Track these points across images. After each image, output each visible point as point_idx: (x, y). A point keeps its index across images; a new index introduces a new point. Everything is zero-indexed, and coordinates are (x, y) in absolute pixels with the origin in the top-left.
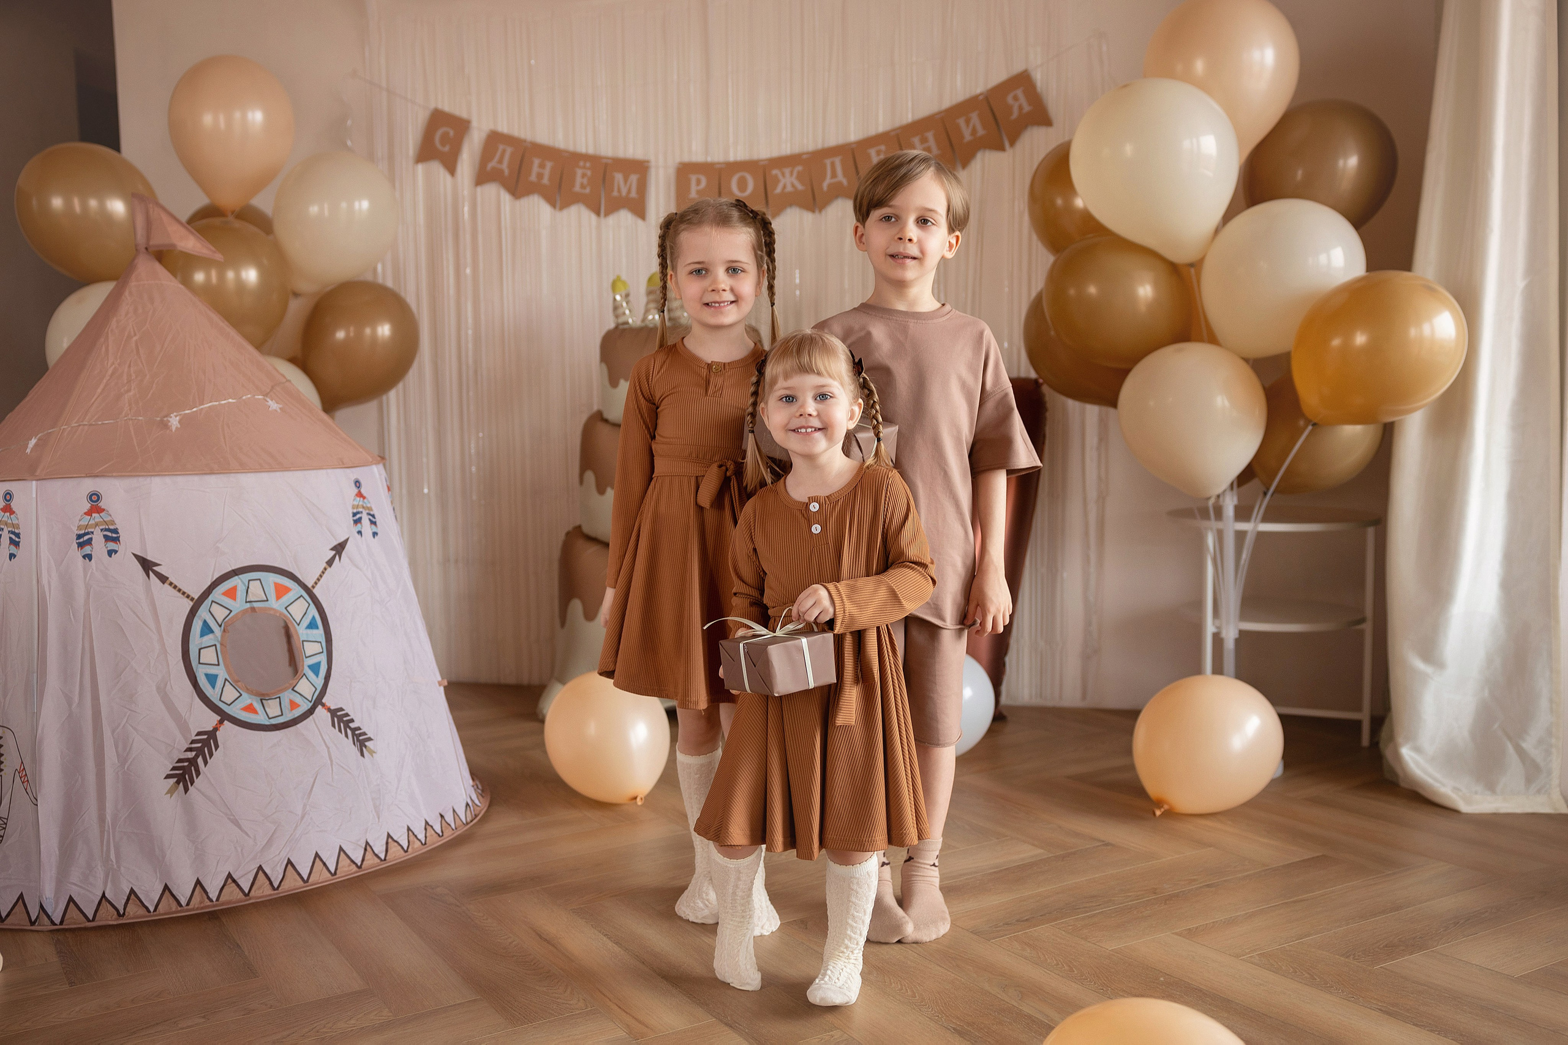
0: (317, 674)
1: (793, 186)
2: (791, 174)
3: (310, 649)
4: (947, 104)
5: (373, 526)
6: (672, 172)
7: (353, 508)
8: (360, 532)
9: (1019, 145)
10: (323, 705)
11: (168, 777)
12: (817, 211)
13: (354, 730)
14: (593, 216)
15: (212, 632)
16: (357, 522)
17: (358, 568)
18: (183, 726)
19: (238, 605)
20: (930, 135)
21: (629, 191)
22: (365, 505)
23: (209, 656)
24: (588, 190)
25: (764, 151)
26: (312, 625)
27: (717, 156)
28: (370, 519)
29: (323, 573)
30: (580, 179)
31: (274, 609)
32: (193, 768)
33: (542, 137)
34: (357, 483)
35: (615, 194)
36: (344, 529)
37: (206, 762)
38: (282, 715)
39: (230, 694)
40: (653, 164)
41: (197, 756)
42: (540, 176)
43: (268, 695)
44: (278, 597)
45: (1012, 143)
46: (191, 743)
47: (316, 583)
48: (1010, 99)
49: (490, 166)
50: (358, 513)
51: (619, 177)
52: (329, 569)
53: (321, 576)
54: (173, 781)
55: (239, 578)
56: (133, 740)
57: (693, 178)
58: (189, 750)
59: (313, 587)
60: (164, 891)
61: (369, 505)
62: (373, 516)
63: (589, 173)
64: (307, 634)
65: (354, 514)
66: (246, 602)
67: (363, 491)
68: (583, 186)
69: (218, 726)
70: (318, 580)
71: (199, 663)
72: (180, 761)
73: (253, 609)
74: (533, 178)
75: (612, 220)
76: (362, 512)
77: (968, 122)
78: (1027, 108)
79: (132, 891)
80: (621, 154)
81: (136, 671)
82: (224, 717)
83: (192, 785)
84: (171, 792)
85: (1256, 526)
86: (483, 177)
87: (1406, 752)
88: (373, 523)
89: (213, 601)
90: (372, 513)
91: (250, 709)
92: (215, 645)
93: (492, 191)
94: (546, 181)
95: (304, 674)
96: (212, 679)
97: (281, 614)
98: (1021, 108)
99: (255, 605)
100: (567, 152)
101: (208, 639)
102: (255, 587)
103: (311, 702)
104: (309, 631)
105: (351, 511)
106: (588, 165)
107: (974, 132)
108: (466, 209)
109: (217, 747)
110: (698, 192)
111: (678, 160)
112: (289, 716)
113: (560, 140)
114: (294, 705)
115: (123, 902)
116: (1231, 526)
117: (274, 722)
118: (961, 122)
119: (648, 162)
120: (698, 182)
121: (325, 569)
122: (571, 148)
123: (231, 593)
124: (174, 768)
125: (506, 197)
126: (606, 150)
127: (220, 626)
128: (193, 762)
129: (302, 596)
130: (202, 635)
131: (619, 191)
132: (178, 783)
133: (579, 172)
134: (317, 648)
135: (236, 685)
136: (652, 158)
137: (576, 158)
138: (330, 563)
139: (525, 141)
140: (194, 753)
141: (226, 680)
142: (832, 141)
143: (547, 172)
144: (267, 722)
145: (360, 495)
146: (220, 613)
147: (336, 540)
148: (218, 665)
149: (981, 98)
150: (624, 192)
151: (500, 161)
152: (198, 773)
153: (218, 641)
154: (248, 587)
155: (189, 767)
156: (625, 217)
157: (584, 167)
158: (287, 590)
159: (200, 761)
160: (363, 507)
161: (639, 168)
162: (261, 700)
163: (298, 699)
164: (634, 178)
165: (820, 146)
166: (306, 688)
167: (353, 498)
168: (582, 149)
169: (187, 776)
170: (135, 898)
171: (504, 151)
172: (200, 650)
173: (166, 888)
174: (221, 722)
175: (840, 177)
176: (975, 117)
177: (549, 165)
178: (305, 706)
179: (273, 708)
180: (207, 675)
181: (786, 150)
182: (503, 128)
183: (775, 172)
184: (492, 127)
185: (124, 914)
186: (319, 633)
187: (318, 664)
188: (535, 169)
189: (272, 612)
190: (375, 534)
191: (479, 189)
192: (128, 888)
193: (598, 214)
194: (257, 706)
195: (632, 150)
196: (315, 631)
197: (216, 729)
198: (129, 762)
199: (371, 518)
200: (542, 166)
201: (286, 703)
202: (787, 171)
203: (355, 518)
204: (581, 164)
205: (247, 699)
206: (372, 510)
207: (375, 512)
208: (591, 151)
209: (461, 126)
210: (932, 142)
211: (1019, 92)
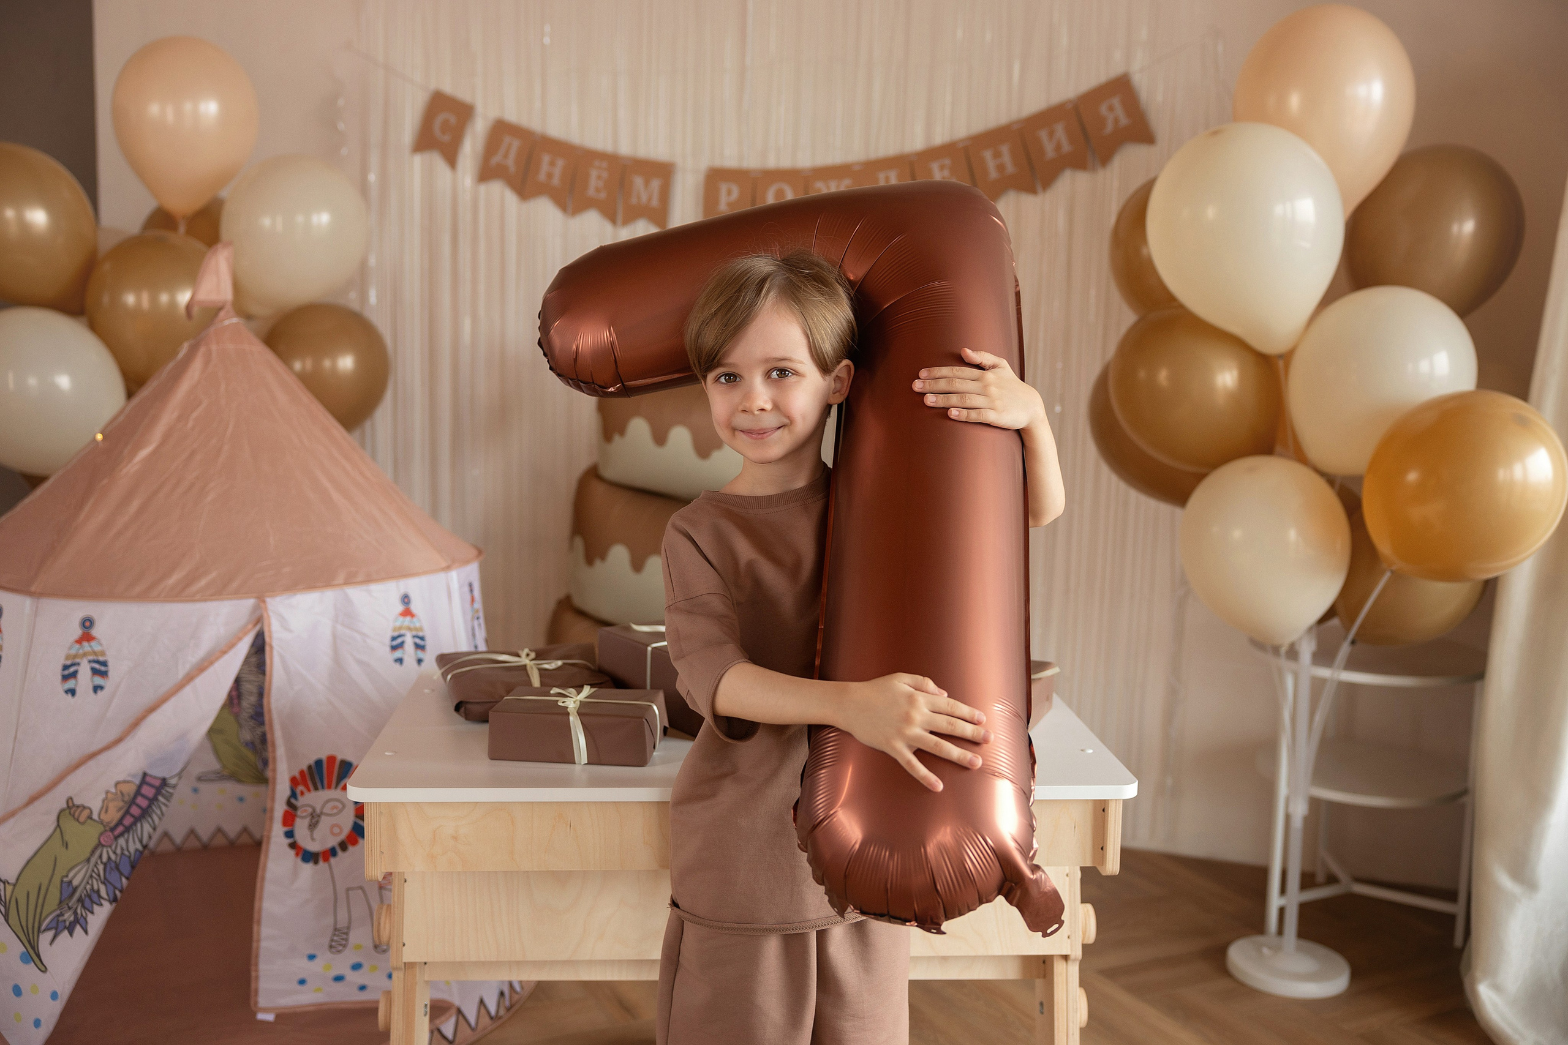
4: (1027, 111)
6: (701, 178)
9: (1112, 166)
14: (609, 226)
20: (1005, 149)
21: (650, 199)
24: (603, 195)
25: (808, 159)
27: (752, 162)
30: (596, 181)
33: (555, 130)
35: (633, 201)
40: (679, 167)
42: (550, 176)
45: (1103, 164)
48: (1103, 109)
49: (496, 159)
51: (638, 181)
57: (724, 188)
63: (605, 174)
68: (597, 190)
74: (542, 176)
75: (629, 230)
77: (1051, 134)
78: (1124, 121)
80: (641, 154)
86: (486, 173)
93: (498, 192)
94: (556, 181)
98: (1116, 121)
100: (581, 148)
106: (605, 165)
107: (1058, 147)
110: (729, 203)
111: (708, 164)
113: (575, 134)
116: (1308, 669)
118: (1043, 134)
119: (674, 165)
120: (729, 193)
122: (586, 144)
125: (512, 198)
126: (626, 148)
131: (639, 198)
133: (594, 173)
136: (678, 161)
137: (592, 156)
139: (536, 134)
142: (887, 150)
143: (557, 171)
149: (1069, 105)
150: (644, 201)
151: (506, 156)
156: (643, 228)
157: (600, 168)
161: (663, 172)
164: (656, 184)
165: (873, 156)
168: (599, 146)
171: (510, 144)
176: (1060, 129)
177: (560, 163)
181: (834, 158)
182: (512, 116)
184: (498, 114)
188: (545, 167)
191: (482, 187)
193: (613, 222)
195: (655, 149)
202: (833, 184)
204: (597, 163)
208: (609, 148)
209: (464, 112)
210: (1007, 158)
211: (1116, 102)
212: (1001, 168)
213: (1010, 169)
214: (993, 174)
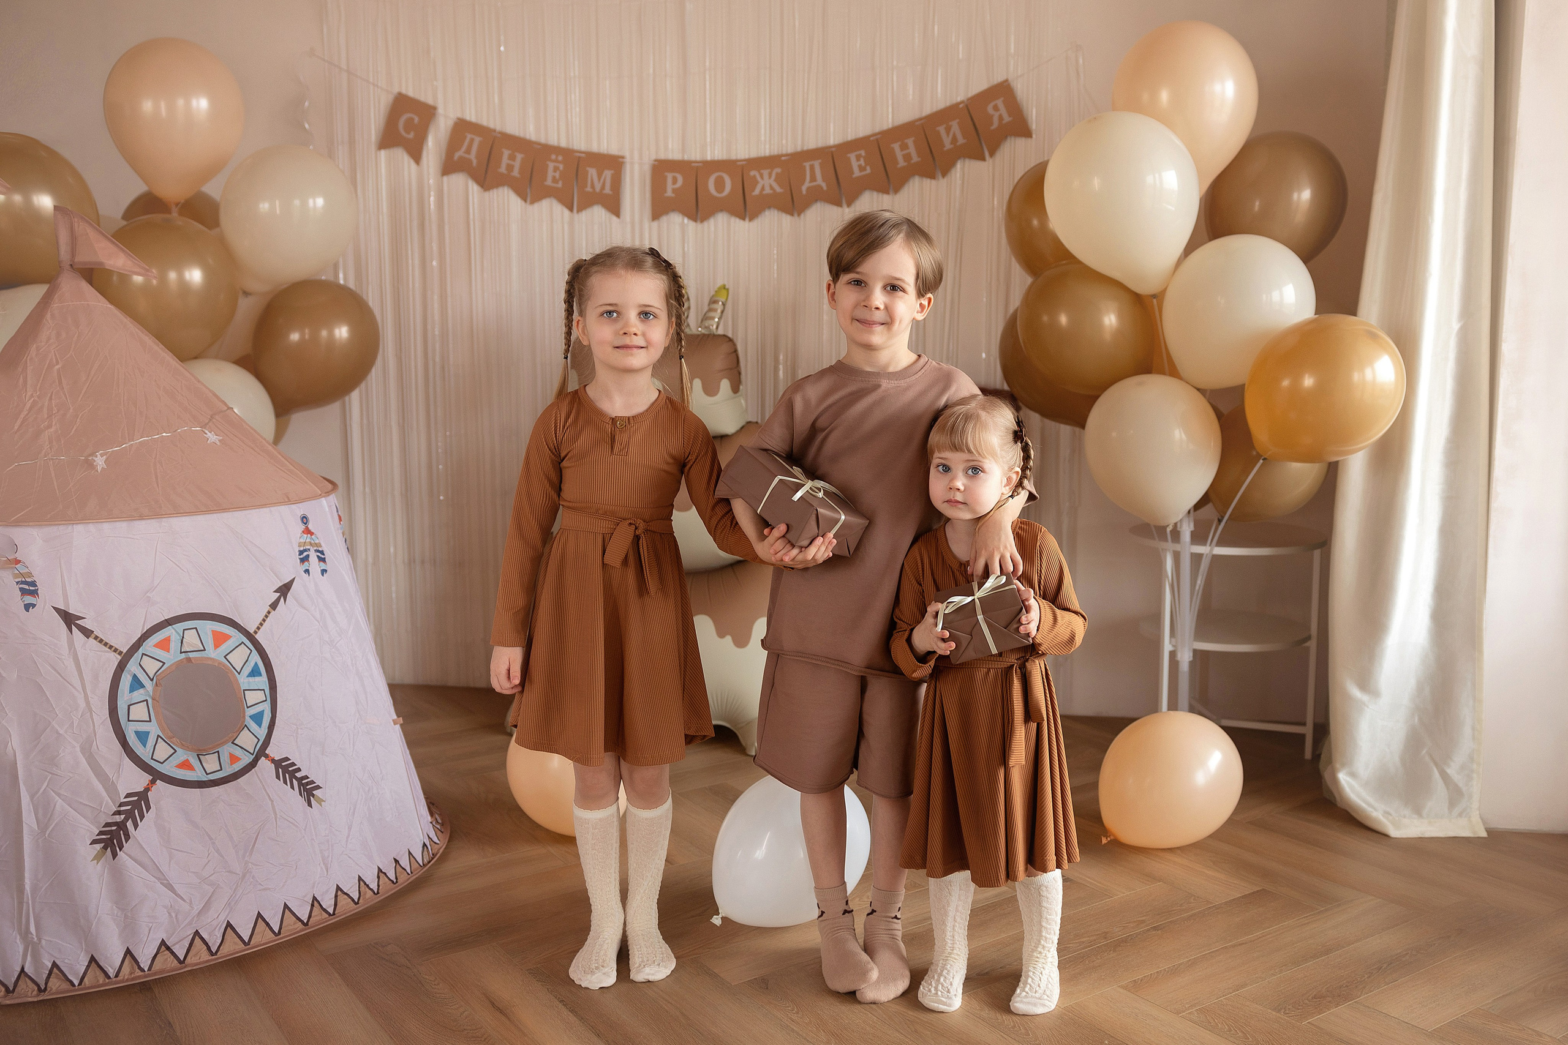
0: (260, 725)
1: (771, 187)
2: (770, 175)
3: (252, 698)
4: (927, 110)
5: (322, 563)
6: (647, 169)
7: (300, 546)
8: (307, 571)
9: (998, 155)
10: (267, 756)
11: (94, 842)
12: (796, 215)
13: (299, 780)
14: (566, 212)
15: (143, 686)
16: (305, 560)
17: (305, 608)
18: (111, 788)
19: (171, 657)
20: (910, 142)
21: (603, 187)
22: (313, 542)
23: (139, 712)
24: (560, 185)
25: (742, 151)
26: (255, 673)
27: (694, 154)
28: (318, 556)
29: (266, 616)
30: (552, 172)
31: (211, 659)
32: (121, 832)
33: (512, 127)
34: (304, 519)
35: (589, 189)
36: (290, 569)
37: (136, 826)
38: (221, 769)
39: (162, 751)
40: (628, 160)
41: (126, 819)
42: (510, 168)
43: (204, 750)
44: (217, 646)
45: (992, 154)
46: (120, 806)
47: (258, 628)
48: (990, 109)
49: (457, 155)
50: (305, 550)
51: (592, 172)
52: (273, 612)
53: (264, 620)
54: (98, 847)
55: (173, 628)
56: (55, 805)
57: (670, 176)
58: (118, 813)
59: (256, 632)
60: (90, 963)
61: (317, 541)
62: (322, 552)
63: (561, 167)
64: (249, 683)
65: (301, 553)
66: (181, 653)
67: (310, 527)
68: (555, 180)
69: (150, 785)
70: (261, 624)
71: (129, 721)
72: (107, 825)
73: (189, 660)
74: (503, 169)
75: (585, 215)
76: (309, 550)
77: (948, 130)
78: (1007, 119)
79: (54, 965)
80: (595, 148)
81: (57, 732)
82: (157, 776)
83: (120, 850)
84: (98, 858)
85: (1211, 550)
86: (449, 167)
87: (1343, 777)
88: (322, 560)
89: (143, 654)
90: (320, 549)
91: (185, 765)
92: (147, 700)
93: (459, 181)
94: (516, 173)
95: (246, 725)
96: (142, 737)
97: (220, 663)
98: (1001, 118)
99: (191, 655)
100: (539, 144)
101: (139, 695)
102: (191, 638)
103: (253, 755)
104: (251, 679)
105: (297, 550)
106: (560, 158)
107: (954, 140)
108: (432, 199)
109: (148, 808)
110: (674, 191)
111: (654, 157)
112: (228, 770)
113: (530, 132)
114: (234, 759)
115: (45, 976)
116: (1188, 548)
117: (212, 777)
118: (942, 129)
119: (623, 157)
120: (675, 181)
121: (269, 612)
122: (543, 141)
123: (164, 645)
124: (101, 833)
125: (474, 188)
126: (580, 143)
127: (152, 680)
128: (122, 826)
129: (243, 642)
130: (132, 690)
131: (593, 186)
132: (105, 848)
133: (551, 165)
134: (260, 696)
135: (171, 742)
136: (627, 154)
137: (547, 150)
138: (274, 606)
139: (495, 131)
140: (123, 817)
141: (158, 736)
142: (811, 144)
143: (517, 164)
144: (205, 778)
145: (307, 531)
146: (152, 667)
147: (281, 581)
148: (150, 721)
149: (961, 106)
150: (598, 188)
151: (468, 151)
152: (127, 837)
153: (149, 696)
154: (183, 637)
155: (118, 831)
156: (598, 213)
157: (556, 161)
158: (227, 637)
159: (130, 824)
160: (311, 544)
161: (614, 163)
162: (198, 755)
163: (238, 752)
164: (608, 174)
165: (799, 149)
166: (248, 740)
167: (299, 535)
168: (553, 141)
169: (115, 841)
170: (58, 972)
171: (472, 140)
172: (129, 706)
173: (93, 959)
174: (153, 782)
175: (820, 181)
176: (955, 125)
177: (519, 157)
178: (247, 759)
179: (211, 763)
180: (137, 733)
181: (765, 150)
182: (471, 116)
183: (752, 173)
184: (459, 115)
185: (46, 989)
186: (262, 681)
187: (261, 714)
188: (505, 161)
189: (210, 662)
190: (324, 572)
191: (445, 178)
192: (50, 962)
193: (571, 209)
194: (194, 762)
195: (606, 144)
196: (257, 679)
197: (147, 789)
198: (50, 829)
199: (320, 555)
200: (512, 158)
201: (225, 758)
202: (766, 173)
203: (302, 557)
204: (553, 157)
205: (182, 755)
206: (321, 546)
207: (324, 548)
208: (563, 144)
209: (427, 113)
210: (912, 150)
211: (1000, 103)
212: (908, 157)
213: (915, 158)
214: (902, 163)
